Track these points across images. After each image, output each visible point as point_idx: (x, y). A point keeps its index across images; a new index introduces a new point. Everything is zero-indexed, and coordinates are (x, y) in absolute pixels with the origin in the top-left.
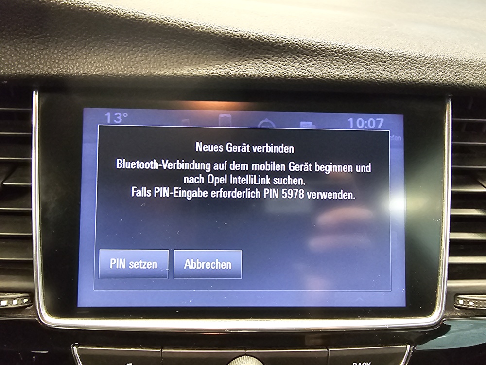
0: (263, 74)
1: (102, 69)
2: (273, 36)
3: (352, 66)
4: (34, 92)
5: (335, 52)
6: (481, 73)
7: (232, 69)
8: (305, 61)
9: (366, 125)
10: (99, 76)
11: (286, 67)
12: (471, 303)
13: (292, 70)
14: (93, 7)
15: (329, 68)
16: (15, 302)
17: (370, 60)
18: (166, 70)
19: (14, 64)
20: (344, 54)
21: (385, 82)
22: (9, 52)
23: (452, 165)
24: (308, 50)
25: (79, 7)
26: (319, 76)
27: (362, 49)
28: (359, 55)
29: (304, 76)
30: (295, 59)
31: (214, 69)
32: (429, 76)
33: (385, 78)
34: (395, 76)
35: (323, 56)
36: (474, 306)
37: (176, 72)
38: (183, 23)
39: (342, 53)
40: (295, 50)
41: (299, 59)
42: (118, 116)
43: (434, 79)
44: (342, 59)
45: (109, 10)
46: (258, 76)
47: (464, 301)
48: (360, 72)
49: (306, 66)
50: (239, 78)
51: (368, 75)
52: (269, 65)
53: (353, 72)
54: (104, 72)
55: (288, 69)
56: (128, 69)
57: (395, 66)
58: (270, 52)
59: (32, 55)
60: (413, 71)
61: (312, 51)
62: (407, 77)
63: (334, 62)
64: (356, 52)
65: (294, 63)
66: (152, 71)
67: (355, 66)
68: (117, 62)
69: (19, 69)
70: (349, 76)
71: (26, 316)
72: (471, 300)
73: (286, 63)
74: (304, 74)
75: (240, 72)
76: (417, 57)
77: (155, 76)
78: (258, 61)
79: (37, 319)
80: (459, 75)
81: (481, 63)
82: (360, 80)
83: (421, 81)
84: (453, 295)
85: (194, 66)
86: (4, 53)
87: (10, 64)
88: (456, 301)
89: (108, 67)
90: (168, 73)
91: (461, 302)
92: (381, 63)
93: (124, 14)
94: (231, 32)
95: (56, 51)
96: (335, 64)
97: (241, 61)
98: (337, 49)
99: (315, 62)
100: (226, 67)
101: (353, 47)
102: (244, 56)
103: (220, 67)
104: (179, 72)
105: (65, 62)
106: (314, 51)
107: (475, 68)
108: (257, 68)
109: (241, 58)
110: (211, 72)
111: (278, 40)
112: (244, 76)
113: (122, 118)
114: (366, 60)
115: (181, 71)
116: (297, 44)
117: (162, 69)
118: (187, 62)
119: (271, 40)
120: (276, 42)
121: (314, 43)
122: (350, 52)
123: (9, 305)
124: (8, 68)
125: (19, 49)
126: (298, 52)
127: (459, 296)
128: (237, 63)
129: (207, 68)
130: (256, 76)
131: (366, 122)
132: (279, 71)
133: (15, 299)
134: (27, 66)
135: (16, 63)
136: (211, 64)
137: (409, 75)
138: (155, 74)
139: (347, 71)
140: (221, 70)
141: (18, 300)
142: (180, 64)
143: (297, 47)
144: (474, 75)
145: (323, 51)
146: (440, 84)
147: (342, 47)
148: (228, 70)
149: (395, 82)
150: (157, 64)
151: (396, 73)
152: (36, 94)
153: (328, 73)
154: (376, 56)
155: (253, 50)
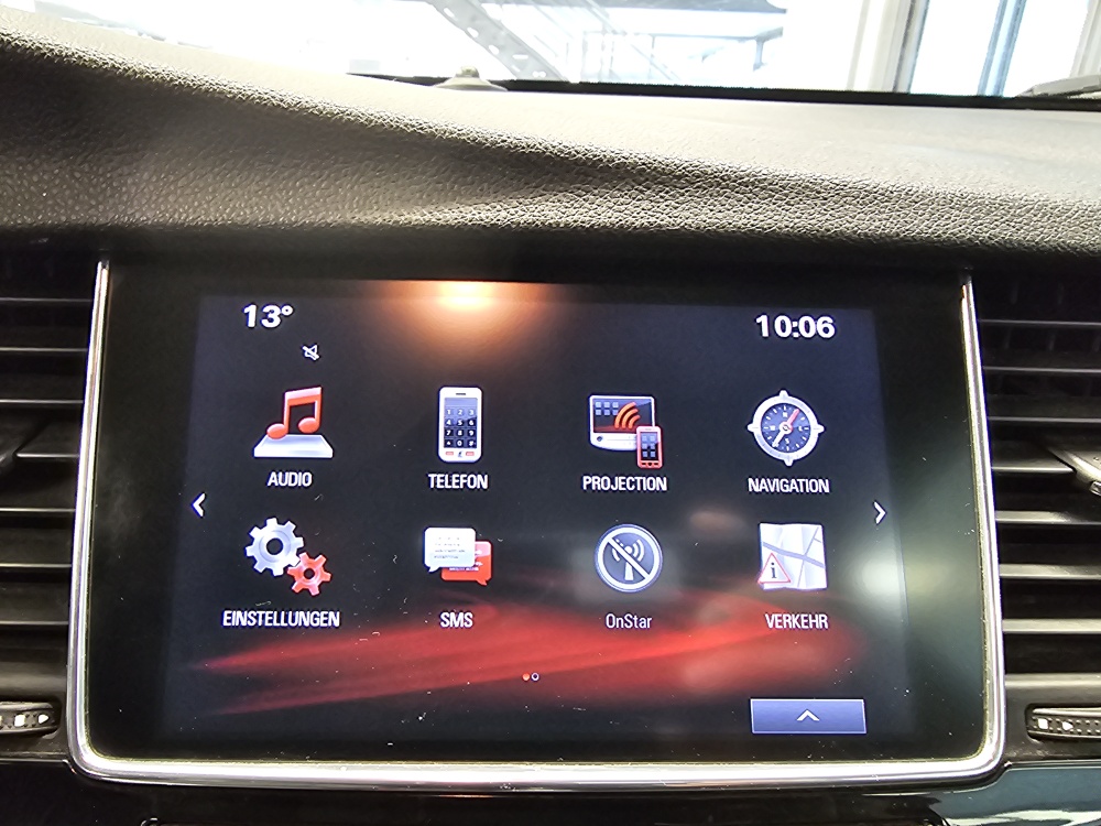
0: (575, 221)
1: (245, 213)
2: (593, 149)
3: (758, 206)
4: (100, 265)
5: (721, 178)
6: (1025, 221)
7: (512, 211)
8: (661, 197)
9: (796, 329)
10: (239, 226)
11: (622, 208)
12: (1067, 726)
13: (635, 214)
14: (236, 91)
15: (711, 210)
16: (20, 720)
17: (793, 195)
18: (377, 214)
19: (66, 204)
20: (740, 184)
21: (830, 236)
22: (57, 182)
23: (988, 415)
24: (666, 174)
25: (207, 91)
26: (690, 226)
27: (777, 173)
28: (771, 184)
29: (660, 226)
30: (642, 192)
31: (474, 212)
32: (920, 225)
33: (828, 230)
34: (848, 225)
35: (698, 187)
36: (1072, 733)
37: (396, 218)
38: (414, 123)
39: (735, 181)
40: (641, 175)
41: (648, 192)
42: (272, 312)
43: (930, 231)
44: (737, 192)
45: (266, 97)
46: (566, 225)
47: (1049, 722)
48: (776, 218)
49: (663, 206)
50: (526, 228)
51: (792, 224)
52: (587, 204)
53: (761, 217)
54: (250, 219)
55: (626, 212)
56: (298, 212)
57: (847, 206)
58: (590, 178)
59: (104, 186)
60: (884, 216)
61: (675, 176)
62: (872, 227)
63: (720, 198)
64: (765, 179)
65: (639, 200)
66: (348, 216)
67: (764, 206)
68: (276, 198)
69: (77, 213)
70: (752, 225)
71: (41, 755)
72: (1065, 718)
73: (622, 200)
74: (658, 221)
75: (528, 217)
76: (890, 189)
77: (354, 226)
78: (564, 196)
79: (66, 761)
80: (981, 224)
81: (1022, 202)
82: (778, 234)
83: (902, 235)
84: (1022, 709)
85: (433, 207)
86: (47, 183)
87: (58, 204)
88: (1031, 723)
89: (258, 208)
90: (380, 220)
91: (1043, 723)
92: (817, 201)
93: (295, 105)
94: (509, 140)
95: (154, 179)
96: (724, 202)
97: (531, 195)
98: (724, 173)
99: (682, 198)
100: (498, 207)
101: (758, 170)
102: (536, 187)
103: (488, 207)
104: (403, 218)
105: (171, 199)
106: (679, 177)
107: (1012, 211)
108: (564, 210)
109: (531, 190)
110: (469, 216)
111: (605, 156)
112: (537, 225)
113: (280, 315)
114: (787, 195)
115: (407, 216)
116: (644, 164)
117: (368, 212)
118: (421, 198)
119: (590, 155)
120: (601, 160)
121: (677, 162)
122: (752, 180)
123: (6, 727)
124: (53, 211)
125: (77, 175)
126: (647, 180)
127: (1037, 711)
128: (521, 200)
129: (462, 209)
130: (562, 225)
131: (795, 324)
132: (609, 214)
133: (20, 712)
134: (92, 207)
135: (70, 202)
136: (469, 202)
137: (877, 223)
138: (353, 221)
139: (748, 216)
140: (489, 214)
141: (27, 716)
142: (406, 202)
143: (644, 170)
144: (1013, 224)
145: (698, 177)
146: (944, 241)
147: (735, 170)
148: (504, 213)
149: (849, 238)
150: (358, 202)
151: (850, 220)
152: (104, 267)
153: (708, 221)
154: (807, 187)
155: (556, 175)
